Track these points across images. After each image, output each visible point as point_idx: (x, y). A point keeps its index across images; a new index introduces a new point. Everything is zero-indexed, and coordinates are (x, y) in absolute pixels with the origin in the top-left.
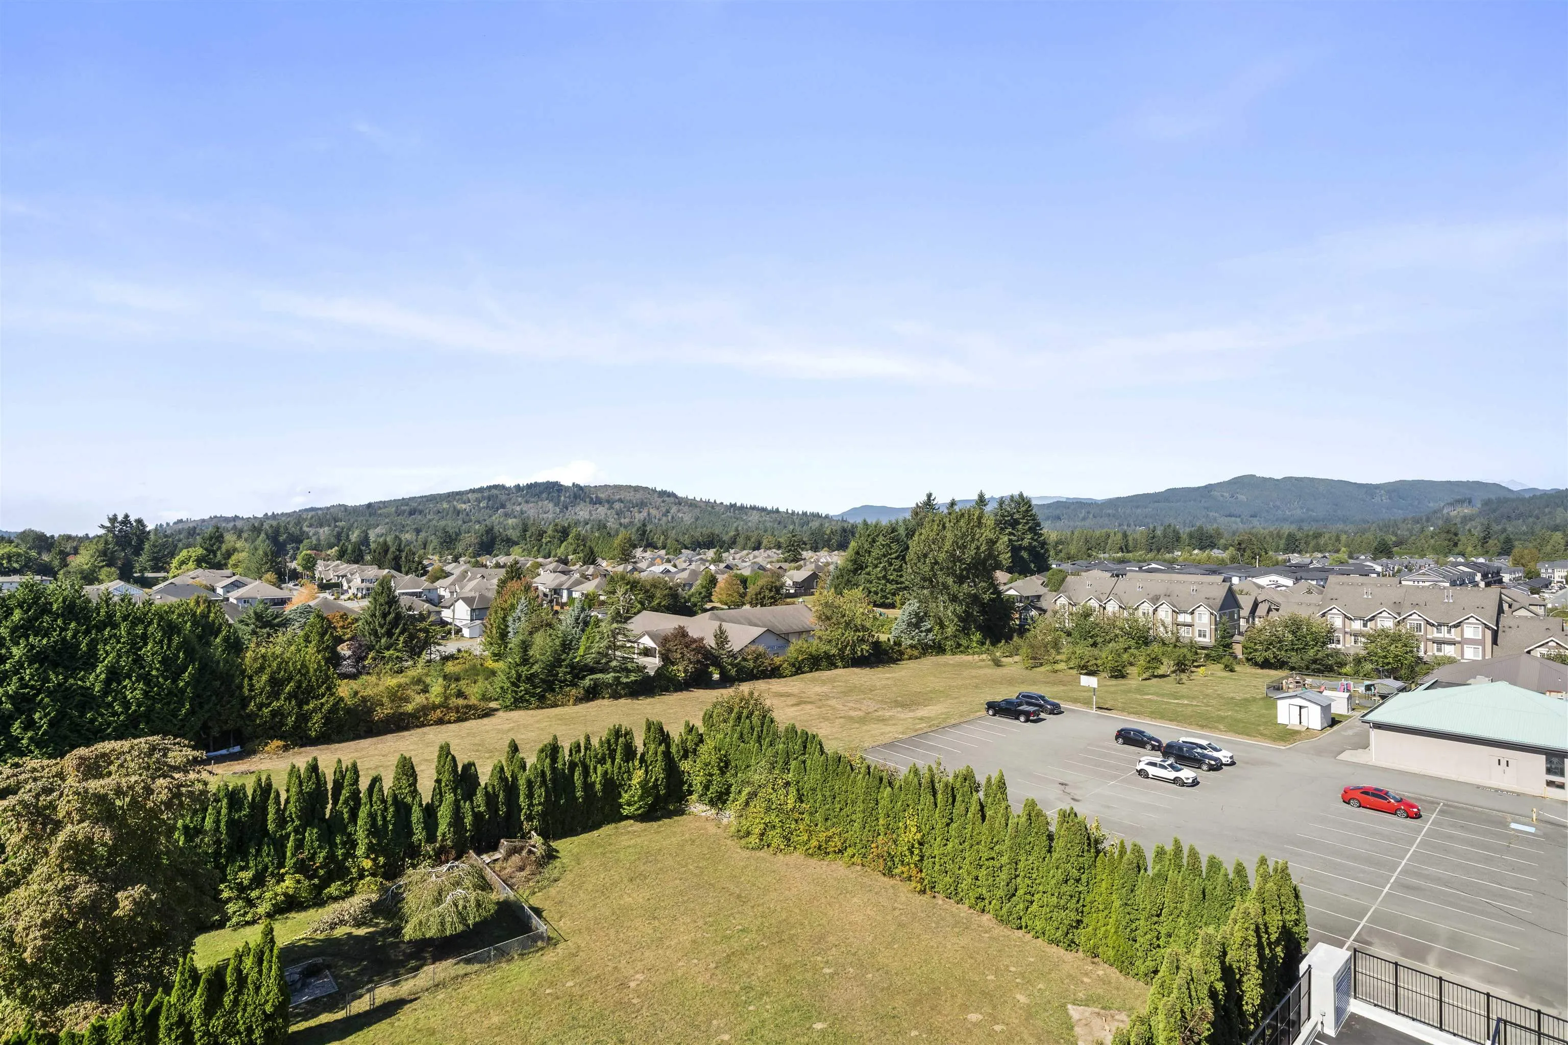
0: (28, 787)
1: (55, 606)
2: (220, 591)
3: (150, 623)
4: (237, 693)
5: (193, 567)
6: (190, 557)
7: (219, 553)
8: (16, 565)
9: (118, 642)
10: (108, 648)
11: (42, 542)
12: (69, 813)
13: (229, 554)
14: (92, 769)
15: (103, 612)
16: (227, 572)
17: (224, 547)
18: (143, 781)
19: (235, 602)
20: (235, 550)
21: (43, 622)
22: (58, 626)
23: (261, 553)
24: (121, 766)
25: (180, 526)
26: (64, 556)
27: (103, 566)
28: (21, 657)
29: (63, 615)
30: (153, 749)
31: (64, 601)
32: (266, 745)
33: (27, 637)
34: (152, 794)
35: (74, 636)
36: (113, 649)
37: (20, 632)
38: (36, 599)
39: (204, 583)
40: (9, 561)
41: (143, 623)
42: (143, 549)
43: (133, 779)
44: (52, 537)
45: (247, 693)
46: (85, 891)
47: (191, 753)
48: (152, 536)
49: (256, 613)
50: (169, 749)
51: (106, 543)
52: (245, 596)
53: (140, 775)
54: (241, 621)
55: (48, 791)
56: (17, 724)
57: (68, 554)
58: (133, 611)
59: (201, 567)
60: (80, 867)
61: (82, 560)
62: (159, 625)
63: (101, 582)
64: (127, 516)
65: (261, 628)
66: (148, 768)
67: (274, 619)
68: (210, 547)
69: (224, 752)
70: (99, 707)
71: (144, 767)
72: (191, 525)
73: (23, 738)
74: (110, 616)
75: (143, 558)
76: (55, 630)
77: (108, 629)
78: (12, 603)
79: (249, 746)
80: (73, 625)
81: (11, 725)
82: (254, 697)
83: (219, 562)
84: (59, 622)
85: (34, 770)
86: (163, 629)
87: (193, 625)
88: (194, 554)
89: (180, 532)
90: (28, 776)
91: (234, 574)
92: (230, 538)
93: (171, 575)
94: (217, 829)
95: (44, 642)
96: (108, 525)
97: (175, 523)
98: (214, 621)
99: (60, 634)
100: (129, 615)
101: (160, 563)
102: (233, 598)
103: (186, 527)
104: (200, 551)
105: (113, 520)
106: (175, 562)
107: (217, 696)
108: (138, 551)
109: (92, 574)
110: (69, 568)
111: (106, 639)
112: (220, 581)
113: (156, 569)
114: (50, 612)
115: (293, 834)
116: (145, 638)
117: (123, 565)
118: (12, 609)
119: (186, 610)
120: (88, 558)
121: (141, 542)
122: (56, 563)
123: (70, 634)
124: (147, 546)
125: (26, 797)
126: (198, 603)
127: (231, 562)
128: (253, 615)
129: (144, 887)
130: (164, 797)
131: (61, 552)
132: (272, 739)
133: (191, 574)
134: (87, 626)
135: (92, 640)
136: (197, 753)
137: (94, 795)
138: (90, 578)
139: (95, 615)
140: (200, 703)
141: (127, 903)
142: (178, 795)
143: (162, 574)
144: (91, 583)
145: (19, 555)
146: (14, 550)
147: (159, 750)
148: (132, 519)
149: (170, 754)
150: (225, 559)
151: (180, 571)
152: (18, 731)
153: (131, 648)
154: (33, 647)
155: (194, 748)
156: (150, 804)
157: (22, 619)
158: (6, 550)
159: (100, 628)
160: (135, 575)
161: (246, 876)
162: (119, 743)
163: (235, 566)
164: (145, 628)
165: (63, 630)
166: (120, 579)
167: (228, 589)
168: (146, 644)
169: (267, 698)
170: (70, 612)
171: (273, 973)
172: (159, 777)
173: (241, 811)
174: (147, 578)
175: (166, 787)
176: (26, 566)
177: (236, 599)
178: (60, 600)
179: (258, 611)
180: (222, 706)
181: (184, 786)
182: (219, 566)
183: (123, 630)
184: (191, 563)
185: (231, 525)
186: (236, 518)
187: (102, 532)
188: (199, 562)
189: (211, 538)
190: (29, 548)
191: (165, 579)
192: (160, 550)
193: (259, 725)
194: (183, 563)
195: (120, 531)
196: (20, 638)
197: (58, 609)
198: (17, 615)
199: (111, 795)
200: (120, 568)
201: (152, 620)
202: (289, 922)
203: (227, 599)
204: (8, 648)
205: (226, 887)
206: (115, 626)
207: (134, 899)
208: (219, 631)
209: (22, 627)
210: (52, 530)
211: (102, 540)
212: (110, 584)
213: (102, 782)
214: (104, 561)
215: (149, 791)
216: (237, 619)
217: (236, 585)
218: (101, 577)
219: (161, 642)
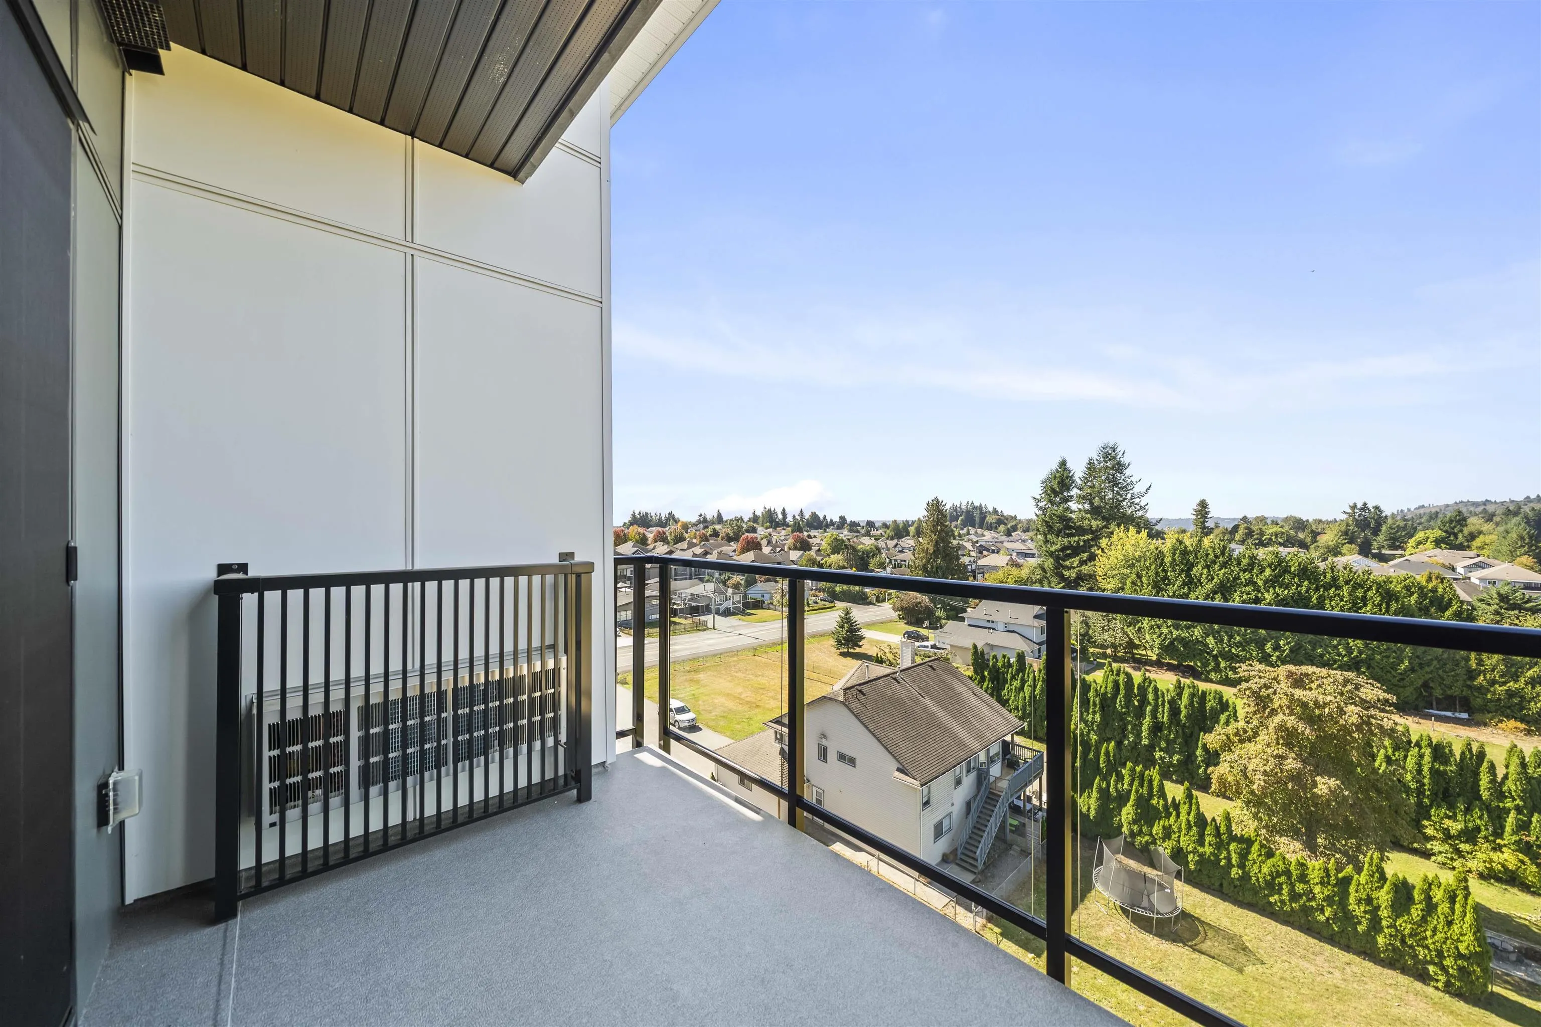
0: (1255, 680)
1: (1293, 569)
2: (1460, 570)
3: (1370, 588)
4: (1463, 663)
5: (1431, 547)
6: (1428, 538)
7: (1460, 535)
8: (1281, 540)
9: (1342, 600)
10: (1333, 603)
11: (1300, 525)
12: (1281, 707)
13: (1472, 537)
14: (1299, 682)
15: (1329, 576)
16: (1472, 553)
17: (1466, 531)
18: (1337, 702)
19: (1477, 582)
20: (1480, 532)
21: (1284, 579)
22: (1295, 582)
23: (1515, 536)
24: (1320, 686)
25: (1422, 511)
26: (1315, 534)
27: (1345, 543)
28: (1270, 601)
29: (1298, 576)
30: (1347, 681)
31: (1299, 565)
32: (1501, 721)
33: (1274, 588)
34: (1345, 714)
35: (1307, 591)
36: (1337, 605)
37: (1271, 583)
38: (1280, 562)
39: (1441, 561)
40: (1276, 537)
41: (1363, 588)
42: (1380, 531)
43: (1329, 698)
44: (1307, 521)
45: (1474, 666)
46: (1292, 764)
47: (1383, 695)
48: (1390, 521)
49: (1499, 594)
50: (1362, 686)
51: (1348, 525)
52: (1490, 577)
53: (1335, 697)
54: (1481, 600)
55: (1266, 687)
56: (1269, 645)
57: (1319, 534)
58: (1353, 578)
59: (1440, 548)
60: (1289, 745)
61: (1328, 538)
62: (1377, 591)
63: (1343, 555)
64: (1365, 504)
65: (1506, 609)
66: (1342, 694)
67: (1526, 602)
68: (1449, 530)
69: (1449, 714)
70: (1327, 646)
71: (1338, 693)
72: (1433, 510)
73: (1273, 655)
74: (1335, 579)
75: (1381, 538)
76: (1293, 586)
77: (1333, 589)
78: (1265, 564)
79: (1478, 717)
80: (1306, 583)
81: (1265, 645)
82: (1484, 672)
83: (1461, 544)
84: (1296, 580)
85: (1260, 671)
86: (1381, 594)
87: (1420, 597)
88: (1431, 536)
89: (1421, 517)
90: (1256, 673)
91: (1478, 556)
92: (1474, 523)
93: (1407, 553)
94: (1419, 772)
95: (1286, 592)
96: (1350, 511)
97: (1416, 509)
98: (1442, 596)
99: (1297, 589)
100: (1351, 580)
101: (1397, 542)
102: (1475, 577)
103: (1428, 511)
104: (1438, 533)
105: (1354, 507)
106: (1412, 542)
107: (1439, 662)
108: (1376, 532)
109: (1336, 549)
110: (1318, 544)
111: (1331, 597)
112: (1461, 561)
113: (1393, 547)
114: (1289, 572)
115: (1513, 812)
116: (1364, 600)
117: (1362, 542)
118: (1265, 568)
119: (1413, 583)
120: (1332, 536)
121: (1379, 525)
122: (1308, 540)
123: (1303, 590)
124: (1384, 528)
125: (1253, 686)
126: (1429, 579)
127: (1477, 542)
128: (1495, 596)
129: (1338, 782)
130: (1354, 719)
131: (1312, 531)
132: (1508, 717)
133: (1429, 553)
134: (1317, 585)
135: (1320, 596)
136: (1389, 696)
137: (1298, 699)
138: (1336, 551)
139: (1322, 578)
140: (1420, 664)
141: (1324, 787)
142: (1369, 724)
143: (1400, 552)
144: (1336, 555)
145: (1283, 533)
146: (1280, 529)
147: (1352, 684)
148: (1370, 506)
149: (1362, 690)
150: (1468, 541)
151: (1417, 550)
152: (1270, 650)
153: (1353, 606)
154: (1278, 595)
155: (1385, 691)
156: (1342, 722)
157: (1271, 575)
158: (1274, 530)
159: (1327, 587)
160: (1373, 551)
161: (1455, 827)
162: (1319, 669)
163: (1481, 548)
164: (1365, 592)
165: (1298, 586)
166: (1359, 554)
167: (1469, 568)
168: (1365, 605)
169: (1501, 676)
170: (1304, 574)
171: (1467, 918)
172: (1351, 704)
173: (1447, 765)
174: (1384, 554)
175: (1356, 713)
176: (1287, 540)
177: (1481, 579)
178: (1297, 564)
179: (1502, 592)
180: (1444, 671)
181: (1373, 718)
182: (1461, 547)
183: (1346, 591)
184: (1428, 543)
185: (1481, 508)
186: (1487, 502)
187: (1344, 517)
188: (1438, 543)
189: (1451, 521)
190: (1291, 529)
191: (1402, 556)
192: (1397, 532)
193: (1491, 701)
194: (1419, 543)
195: (1359, 516)
196: (1270, 587)
197: (1295, 570)
198: (1268, 572)
199: (1311, 704)
200: (1359, 546)
201: (1371, 587)
202: (1508, 895)
203: (1469, 578)
204: (1262, 594)
205: (1430, 825)
206: (1338, 588)
207: (1330, 787)
208: (1449, 604)
209: (1271, 580)
210: (1308, 515)
211: (1345, 523)
212: (1350, 557)
213: (1305, 693)
214: (1345, 539)
215: (1342, 712)
216: (1475, 598)
217: (1480, 566)
218: (1343, 552)
219: (1380, 605)
